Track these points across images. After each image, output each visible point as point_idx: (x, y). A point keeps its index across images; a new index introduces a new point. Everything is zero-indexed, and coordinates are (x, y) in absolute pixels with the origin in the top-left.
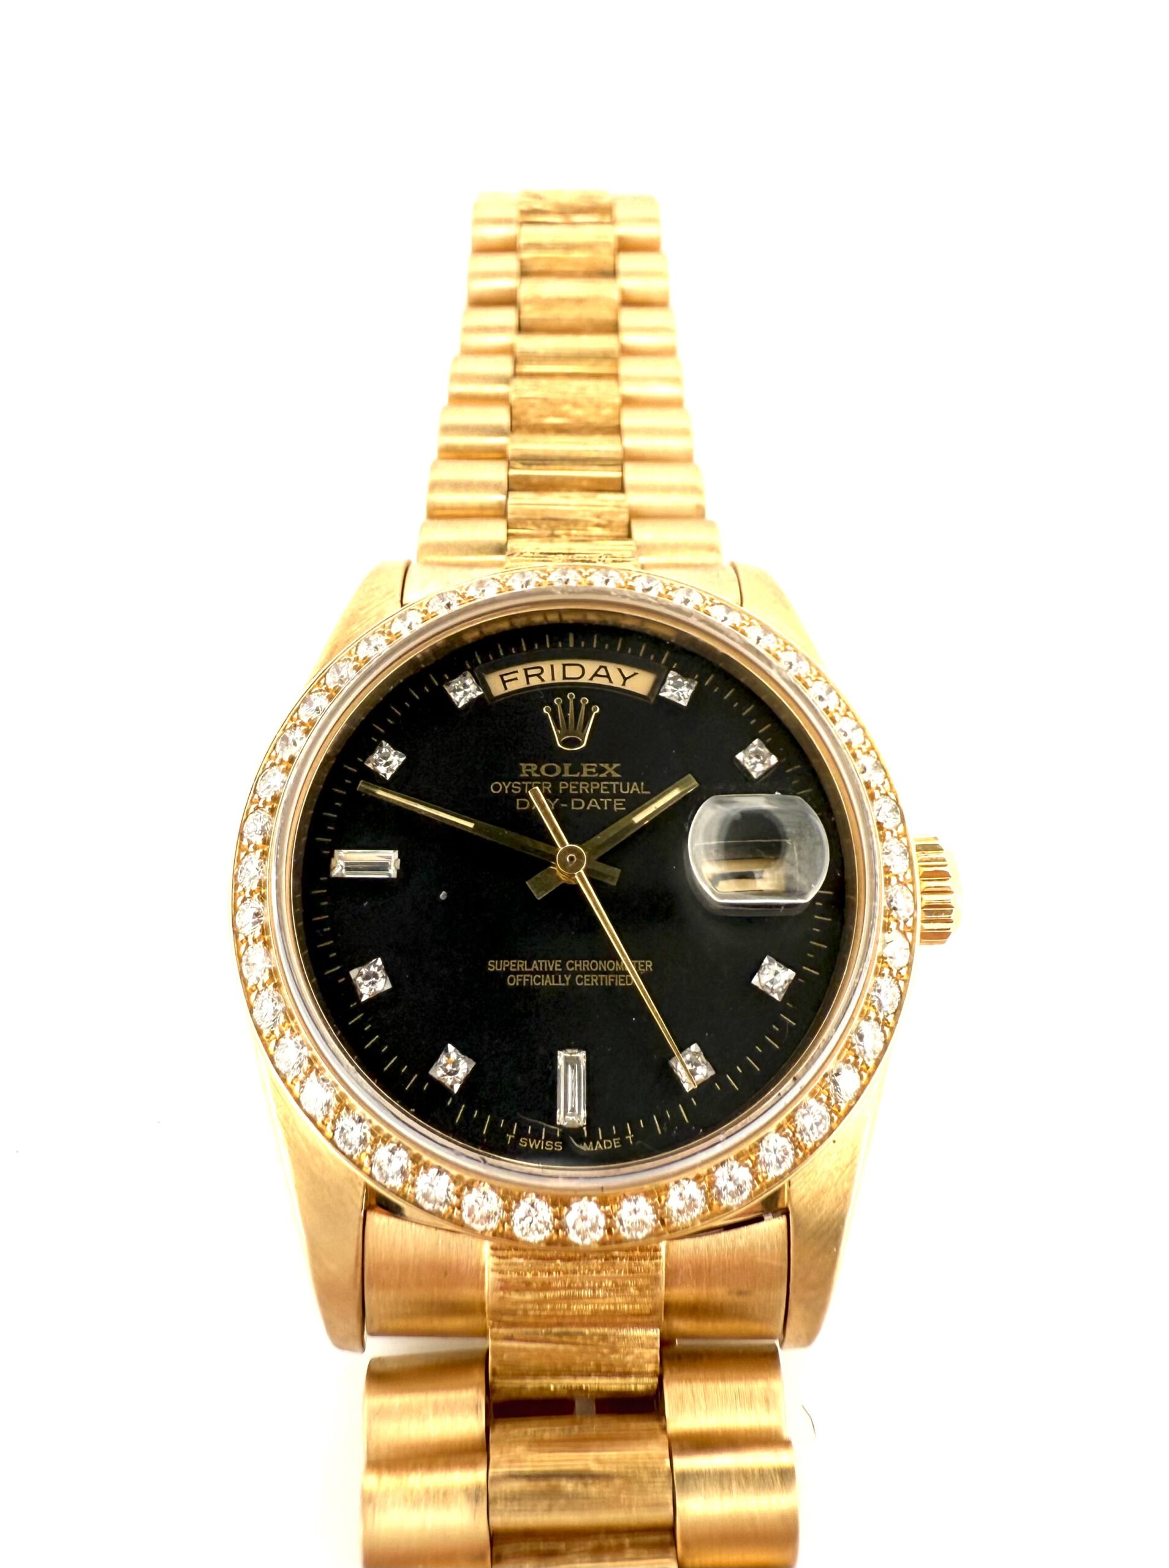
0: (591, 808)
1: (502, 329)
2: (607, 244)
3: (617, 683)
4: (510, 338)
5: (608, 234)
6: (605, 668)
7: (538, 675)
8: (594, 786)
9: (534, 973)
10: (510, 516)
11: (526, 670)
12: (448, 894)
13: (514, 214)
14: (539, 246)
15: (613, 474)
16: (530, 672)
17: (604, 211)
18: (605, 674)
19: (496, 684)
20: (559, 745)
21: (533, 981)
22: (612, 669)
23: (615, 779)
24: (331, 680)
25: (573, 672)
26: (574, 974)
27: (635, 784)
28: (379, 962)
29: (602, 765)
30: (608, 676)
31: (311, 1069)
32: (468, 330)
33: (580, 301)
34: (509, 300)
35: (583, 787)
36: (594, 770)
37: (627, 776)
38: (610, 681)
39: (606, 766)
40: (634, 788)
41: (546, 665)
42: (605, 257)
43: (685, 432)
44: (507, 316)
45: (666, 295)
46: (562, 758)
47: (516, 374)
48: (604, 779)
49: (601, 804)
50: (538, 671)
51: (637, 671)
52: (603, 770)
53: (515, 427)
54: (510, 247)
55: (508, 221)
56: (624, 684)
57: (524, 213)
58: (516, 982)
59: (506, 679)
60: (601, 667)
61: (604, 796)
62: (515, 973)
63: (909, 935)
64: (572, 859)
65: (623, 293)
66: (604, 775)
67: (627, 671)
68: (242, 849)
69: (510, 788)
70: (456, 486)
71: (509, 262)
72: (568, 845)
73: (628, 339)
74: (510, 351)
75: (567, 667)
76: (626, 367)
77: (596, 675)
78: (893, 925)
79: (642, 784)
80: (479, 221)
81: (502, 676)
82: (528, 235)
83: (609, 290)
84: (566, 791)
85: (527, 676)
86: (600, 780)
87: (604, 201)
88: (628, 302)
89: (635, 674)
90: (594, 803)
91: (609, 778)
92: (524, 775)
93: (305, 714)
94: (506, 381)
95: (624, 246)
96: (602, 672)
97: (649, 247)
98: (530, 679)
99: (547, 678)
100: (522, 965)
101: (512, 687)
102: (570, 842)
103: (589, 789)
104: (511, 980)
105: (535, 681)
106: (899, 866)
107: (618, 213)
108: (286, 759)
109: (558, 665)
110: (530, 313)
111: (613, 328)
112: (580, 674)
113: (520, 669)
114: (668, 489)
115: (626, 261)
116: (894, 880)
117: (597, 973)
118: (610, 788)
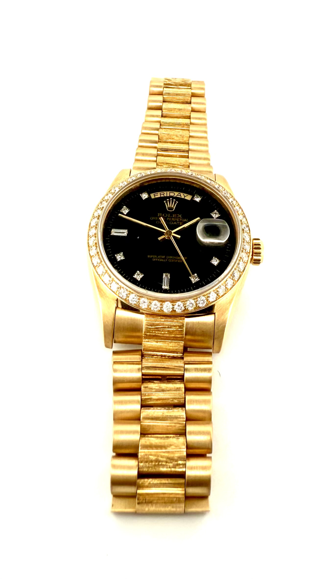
0: (175, 224)
1: (157, 116)
2: (189, 94)
3: (183, 197)
4: (159, 119)
5: (190, 91)
6: (180, 194)
7: (163, 195)
8: (175, 219)
9: (159, 258)
10: (157, 162)
11: (160, 193)
12: (139, 238)
13: (162, 84)
14: (169, 94)
15: (186, 154)
16: (161, 194)
17: (188, 85)
18: (180, 195)
19: (152, 196)
20: (168, 210)
21: (158, 260)
22: (182, 194)
23: (181, 218)
24: (113, 191)
25: (172, 194)
26: (168, 259)
27: (186, 219)
28: (122, 253)
29: (178, 215)
30: (181, 196)
31: (106, 273)
32: (147, 116)
33: (180, 110)
34: (160, 108)
35: (173, 219)
36: (176, 216)
37: (183, 218)
38: (181, 197)
39: (179, 215)
40: (185, 220)
41: (165, 192)
42: (188, 99)
43: (207, 145)
44: (159, 113)
45: (205, 109)
46: (168, 212)
47: (160, 128)
48: (178, 218)
49: (177, 223)
50: (163, 194)
51: (188, 195)
52: (178, 216)
53: (159, 141)
54: (161, 94)
55: (160, 87)
56: (184, 198)
57: (165, 84)
58: (154, 260)
59: (155, 195)
60: (179, 193)
61: (178, 222)
62: (154, 258)
63: (248, 254)
64: (169, 233)
65: (192, 108)
66: (178, 217)
67: (185, 195)
68: (90, 227)
69: (155, 219)
70: (143, 154)
71: (160, 98)
72: (168, 230)
73: (193, 121)
74: (160, 122)
75: (170, 193)
76: (192, 128)
77: (177, 195)
78: (244, 251)
79: (187, 219)
80: (151, 86)
81: (154, 194)
82: (166, 90)
83: (188, 107)
84: (169, 220)
85: (160, 195)
86: (177, 218)
87: (189, 82)
88: (193, 111)
89: (187, 196)
90: (175, 223)
91: (179, 218)
92: (159, 216)
93: (106, 198)
94: (158, 129)
95: (193, 95)
96: (179, 195)
97: (202, 96)
98: (161, 195)
99: (165, 195)
100: (156, 256)
101: (156, 197)
102: (169, 229)
103: (174, 220)
104: (153, 259)
105: (162, 196)
106: (247, 239)
107: (193, 86)
108: (102, 207)
109: (168, 192)
110: (165, 112)
111: (189, 117)
112: (174, 195)
113: (159, 193)
114: (200, 159)
115: (194, 100)
116: (245, 242)
117: (174, 259)
118: (179, 220)
